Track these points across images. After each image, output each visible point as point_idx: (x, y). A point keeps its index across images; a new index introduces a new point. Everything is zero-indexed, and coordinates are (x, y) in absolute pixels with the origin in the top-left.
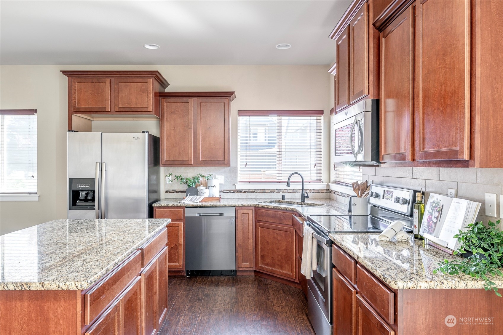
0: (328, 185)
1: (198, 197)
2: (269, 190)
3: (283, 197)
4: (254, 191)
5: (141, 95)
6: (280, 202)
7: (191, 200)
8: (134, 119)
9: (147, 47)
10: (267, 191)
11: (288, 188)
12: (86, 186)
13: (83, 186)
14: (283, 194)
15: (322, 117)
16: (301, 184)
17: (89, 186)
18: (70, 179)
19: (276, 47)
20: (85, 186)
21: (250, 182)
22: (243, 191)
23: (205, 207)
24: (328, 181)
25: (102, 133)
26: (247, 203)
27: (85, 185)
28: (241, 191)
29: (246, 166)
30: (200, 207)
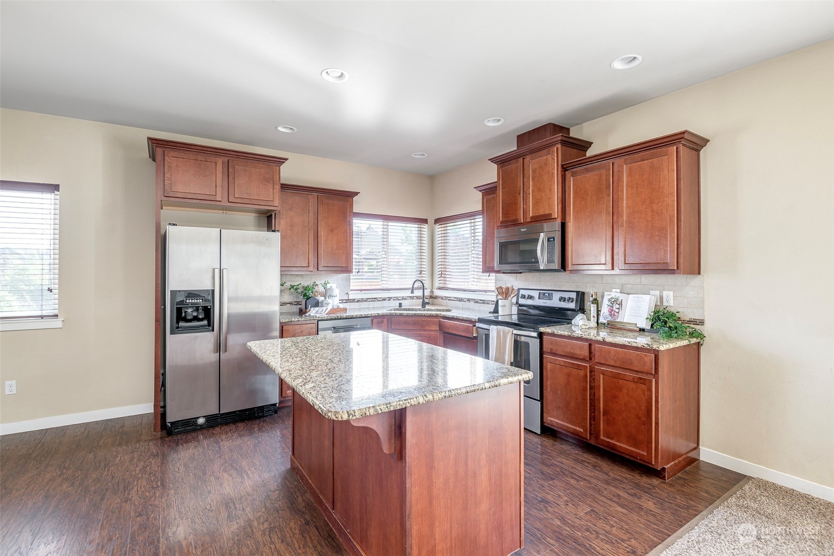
0: (432, 292)
1: (325, 308)
2: (381, 298)
3: (400, 305)
4: (366, 300)
5: (265, 184)
6: (398, 310)
7: (317, 312)
8: (225, 212)
9: (280, 129)
10: (379, 300)
11: (412, 295)
12: (198, 301)
13: (193, 301)
14: (400, 301)
15: (426, 226)
16: (422, 290)
17: (203, 301)
18: (171, 291)
19: (412, 155)
20: (196, 301)
21: (361, 290)
22: (356, 301)
23: (340, 319)
24: (431, 288)
25: (221, 230)
26: (382, 312)
27: (197, 299)
28: (353, 301)
29: (359, 273)
30: (327, 320)
